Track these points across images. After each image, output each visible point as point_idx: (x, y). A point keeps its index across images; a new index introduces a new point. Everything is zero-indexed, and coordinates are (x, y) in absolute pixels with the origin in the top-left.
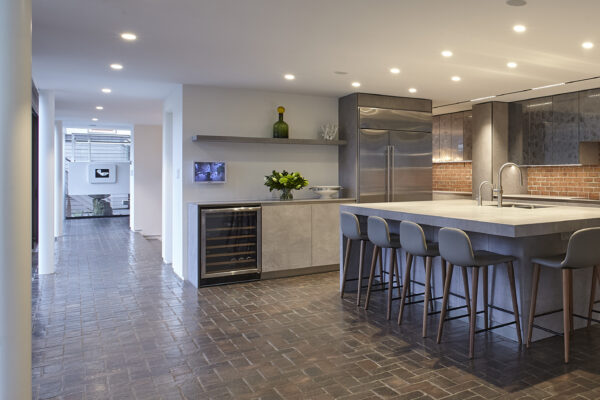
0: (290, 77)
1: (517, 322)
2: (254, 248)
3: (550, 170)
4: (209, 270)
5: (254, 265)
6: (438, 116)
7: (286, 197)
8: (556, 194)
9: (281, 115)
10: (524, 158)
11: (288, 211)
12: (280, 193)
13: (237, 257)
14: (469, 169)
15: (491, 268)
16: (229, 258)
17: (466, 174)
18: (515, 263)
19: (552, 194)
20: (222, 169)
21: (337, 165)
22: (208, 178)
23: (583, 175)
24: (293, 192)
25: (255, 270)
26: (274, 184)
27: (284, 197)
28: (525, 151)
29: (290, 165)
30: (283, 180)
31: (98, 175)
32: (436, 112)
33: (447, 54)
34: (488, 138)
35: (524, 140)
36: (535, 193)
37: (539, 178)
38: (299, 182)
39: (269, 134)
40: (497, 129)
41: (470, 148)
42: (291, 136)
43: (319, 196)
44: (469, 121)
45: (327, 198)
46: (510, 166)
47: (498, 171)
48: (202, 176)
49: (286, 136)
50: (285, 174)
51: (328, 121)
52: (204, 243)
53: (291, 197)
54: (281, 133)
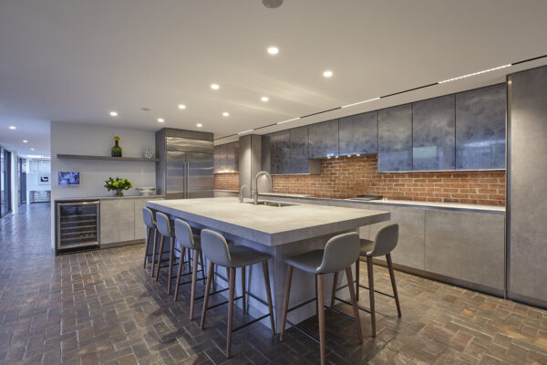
0: (114, 114)
1: (271, 314)
2: (95, 228)
3: (288, 177)
4: (63, 243)
5: (95, 239)
6: (220, 146)
7: (119, 194)
8: (291, 193)
9: (117, 142)
10: (271, 170)
11: (120, 204)
12: (115, 191)
13: (84, 235)
14: (237, 177)
15: (248, 268)
16: (78, 236)
17: (235, 180)
18: (270, 261)
19: (289, 193)
20: (77, 177)
21: (154, 174)
23: (310, 181)
24: (123, 191)
25: (97, 243)
26: (110, 187)
27: (117, 195)
28: (272, 165)
29: (122, 174)
30: (116, 184)
31: (42, 181)
32: (217, 143)
33: (215, 87)
34: (248, 157)
35: (271, 157)
36: (278, 192)
37: (281, 183)
38: (127, 185)
39: (109, 154)
40: (254, 152)
41: (237, 163)
42: (123, 156)
43: (141, 194)
44: (237, 148)
45: (146, 195)
46: (262, 174)
47: (255, 179)
48: (64, 181)
49: (120, 156)
50: (117, 180)
51: (147, 146)
52: (59, 220)
53: (122, 195)
54: (117, 154)
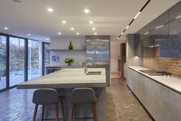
7: (69, 65)
20: (58, 58)
22: (55, 60)
29: (72, 56)
30: (67, 61)
43: (79, 65)
48: (54, 59)
49: (72, 49)
53: (71, 65)
